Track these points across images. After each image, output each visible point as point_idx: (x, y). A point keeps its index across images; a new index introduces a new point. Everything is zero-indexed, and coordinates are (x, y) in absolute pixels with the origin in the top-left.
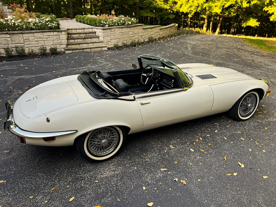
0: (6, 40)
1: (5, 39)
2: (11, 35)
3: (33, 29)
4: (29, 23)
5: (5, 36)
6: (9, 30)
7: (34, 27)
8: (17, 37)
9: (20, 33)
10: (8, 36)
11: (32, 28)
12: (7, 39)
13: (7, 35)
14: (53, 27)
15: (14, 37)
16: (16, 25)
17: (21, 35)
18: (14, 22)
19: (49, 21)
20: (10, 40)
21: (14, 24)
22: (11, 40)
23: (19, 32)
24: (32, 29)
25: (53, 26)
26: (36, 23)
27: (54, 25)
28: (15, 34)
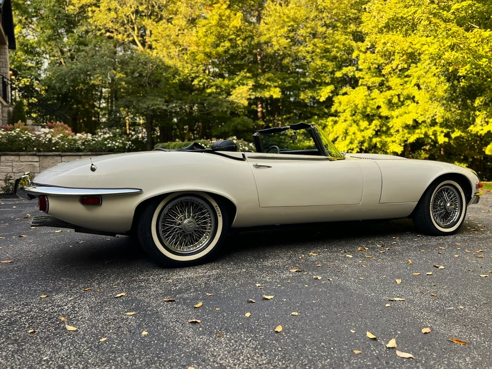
0: (31, 166)
1: (30, 163)
2: (41, 158)
3: (81, 150)
4: (75, 141)
5: (30, 158)
6: (39, 151)
7: (83, 147)
8: (51, 161)
9: (57, 155)
10: (36, 159)
11: (79, 148)
12: (34, 163)
13: (35, 157)
14: (116, 147)
15: (46, 161)
16: (53, 141)
17: (59, 158)
18: (50, 137)
19: (109, 138)
20: (38, 165)
21: (50, 140)
22: (39, 167)
23: (57, 153)
24: (78, 150)
25: (115, 145)
26: (86, 141)
27: (117, 144)
28: (49, 157)
